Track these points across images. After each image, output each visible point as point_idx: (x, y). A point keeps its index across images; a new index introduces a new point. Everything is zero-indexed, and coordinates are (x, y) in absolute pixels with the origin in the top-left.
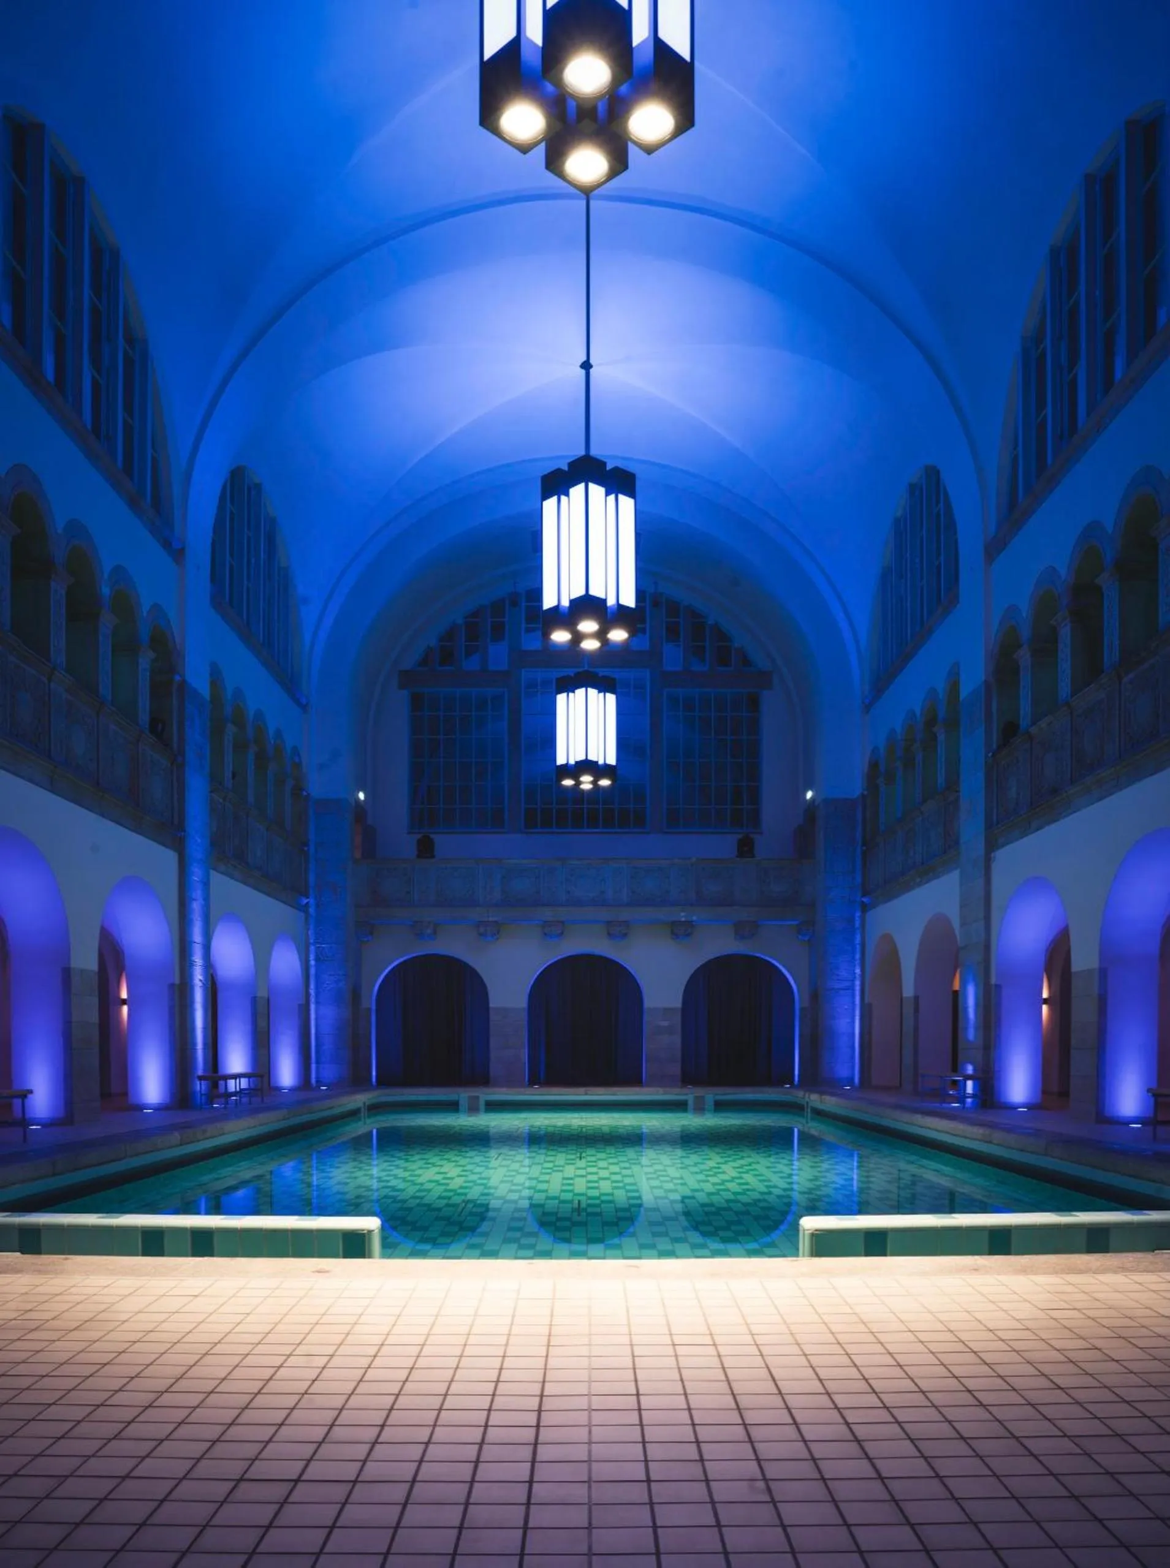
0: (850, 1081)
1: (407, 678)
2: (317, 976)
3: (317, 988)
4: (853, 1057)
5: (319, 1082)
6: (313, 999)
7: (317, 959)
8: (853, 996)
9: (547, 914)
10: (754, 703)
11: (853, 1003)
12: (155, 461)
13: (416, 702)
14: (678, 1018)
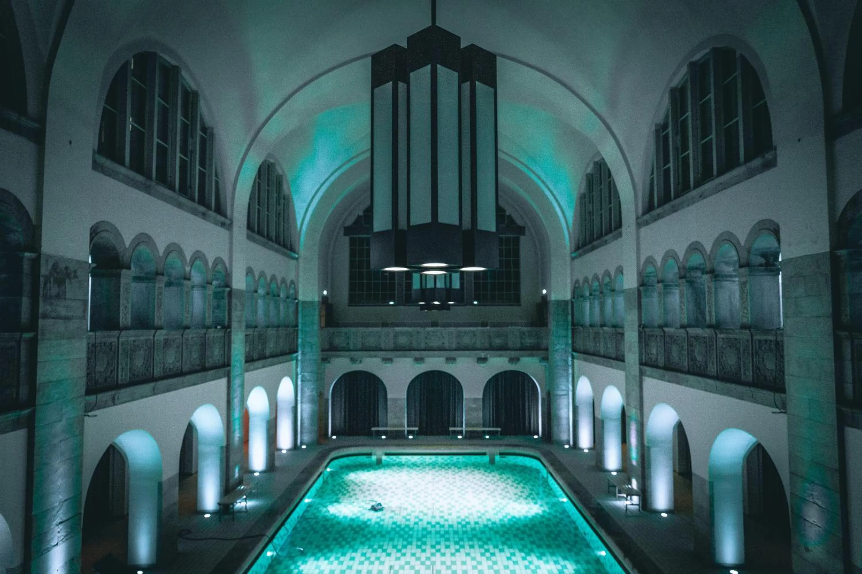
0: (568, 443)
1: (348, 231)
2: (302, 389)
3: (302, 396)
4: (569, 430)
5: (302, 444)
6: (299, 402)
7: (302, 381)
8: (568, 398)
9: (417, 354)
10: (517, 242)
11: (568, 402)
12: (217, 183)
13: (352, 242)
14: (481, 403)
